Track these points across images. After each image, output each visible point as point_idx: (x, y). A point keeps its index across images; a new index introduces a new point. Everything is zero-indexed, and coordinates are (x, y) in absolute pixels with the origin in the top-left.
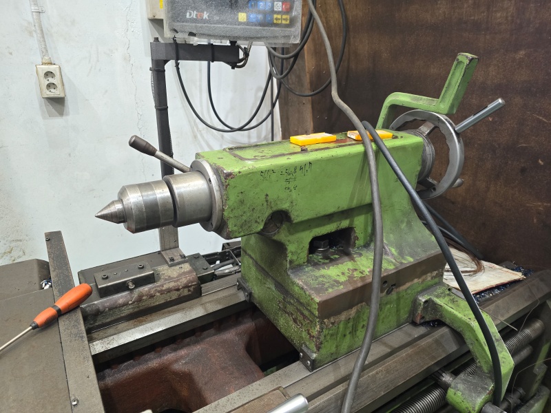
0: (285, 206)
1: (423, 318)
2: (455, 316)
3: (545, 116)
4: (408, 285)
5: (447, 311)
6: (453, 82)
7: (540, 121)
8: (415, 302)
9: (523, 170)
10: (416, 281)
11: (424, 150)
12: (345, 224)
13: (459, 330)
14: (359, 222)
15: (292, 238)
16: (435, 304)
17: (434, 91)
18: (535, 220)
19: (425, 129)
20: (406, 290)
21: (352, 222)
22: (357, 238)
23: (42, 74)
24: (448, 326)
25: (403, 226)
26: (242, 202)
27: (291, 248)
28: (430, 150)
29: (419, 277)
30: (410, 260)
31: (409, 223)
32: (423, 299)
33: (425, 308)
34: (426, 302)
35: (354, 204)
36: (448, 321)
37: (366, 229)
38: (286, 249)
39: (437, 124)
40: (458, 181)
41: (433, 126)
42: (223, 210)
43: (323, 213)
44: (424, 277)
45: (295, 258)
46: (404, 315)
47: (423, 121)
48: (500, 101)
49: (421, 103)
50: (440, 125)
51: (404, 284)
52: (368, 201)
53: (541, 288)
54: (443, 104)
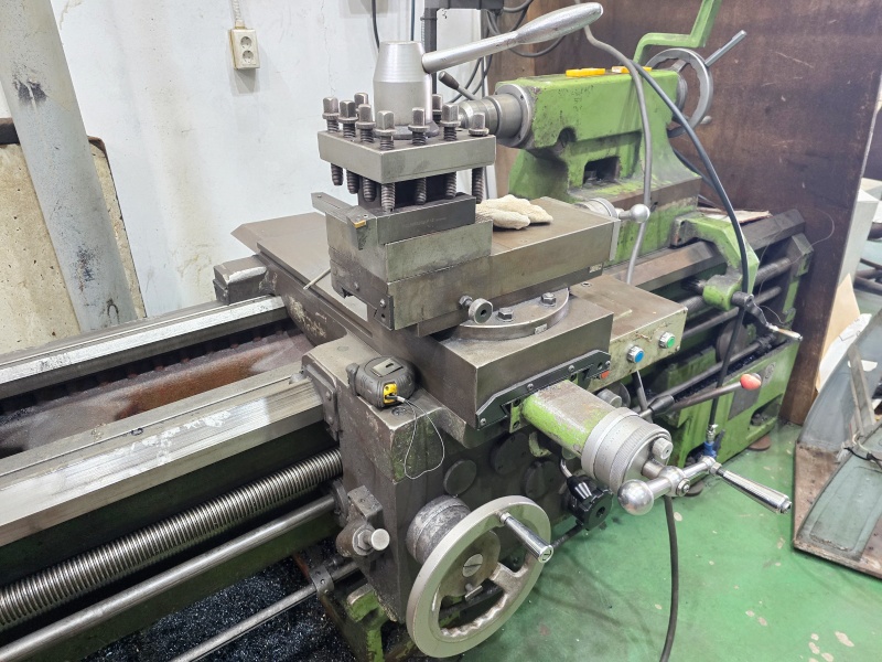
0: (572, 124)
1: (680, 240)
2: (709, 228)
3: (785, 52)
4: (667, 206)
5: (701, 226)
6: (703, 18)
7: (780, 57)
8: (673, 226)
9: (768, 110)
10: (674, 203)
11: (678, 85)
12: (612, 152)
13: (711, 240)
14: (624, 151)
15: (573, 159)
16: (690, 223)
17: (686, 29)
18: (781, 160)
19: (678, 66)
20: (666, 211)
21: (618, 150)
22: (621, 168)
23: (238, 40)
24: (703, 240)
25: (661, 157)
26: (545, 115)
27: (572, 168)
28: (683, 85)
29: (677, 200)
30: (668, 183)
31: (665, 155)
32: (680, 221)
33: (682, 230)
34: (683, 223)
35: (622, 131)
36: (702, 236)
37: (628, 159)
38: (567, 170)
39: (688, 60)
40: (706, 118)
41: (684, 63)
42: (532, 121)
43: (599, 135)
44: (680, 201)
45: (574, 179)
46: (664, 239)
47: (676, 59)
48: (743, 32)
49: (674, 40)
50: (691, 61)
51: (664, 204)
52: (632, 128)
53: (786, 222)
54: (694, 39)
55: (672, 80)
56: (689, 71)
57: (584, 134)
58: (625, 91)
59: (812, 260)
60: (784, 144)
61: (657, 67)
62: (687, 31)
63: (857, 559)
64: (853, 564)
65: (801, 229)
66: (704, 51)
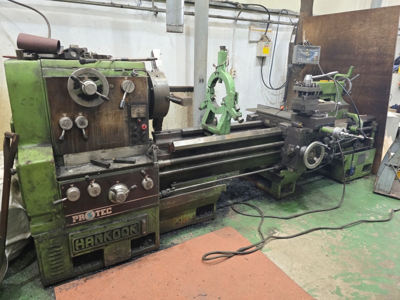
0: (322, 91)
1: (345, 118)
5: (350, 115)
6: (350, 71)
7: (368, 80)
11: (344, 85)
12: (329, 97)
16: (347, 114)
18: (369, 103)
20: (342, 111)
23: (233, 71)
29: (344, 109)
30: (342, 105)
31: (341, 99)
32: (344, 114)
35: (332, 93)
36: (350, 117)
37: (333, 99)
40: (351, 92)
41: (345, 80)
46: (341, 117)
47: (343, 79)
48: (359, 74)
49: (343, 75)
50: (347, 80)
51: (341, 109)
52: (334, 93)
53: (371, 117)
54: (348, 75)
55: (343, 83)
56: (346, 82)
57: (324, 93)
58: (333, 85)
59: (378, 127)
60: (370, 99)
61: (339, 81)
62: (346, 73)
63: (389, 193)
64: (388, 195)
65: (375, 119)
66: (350, 78)
